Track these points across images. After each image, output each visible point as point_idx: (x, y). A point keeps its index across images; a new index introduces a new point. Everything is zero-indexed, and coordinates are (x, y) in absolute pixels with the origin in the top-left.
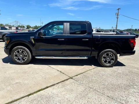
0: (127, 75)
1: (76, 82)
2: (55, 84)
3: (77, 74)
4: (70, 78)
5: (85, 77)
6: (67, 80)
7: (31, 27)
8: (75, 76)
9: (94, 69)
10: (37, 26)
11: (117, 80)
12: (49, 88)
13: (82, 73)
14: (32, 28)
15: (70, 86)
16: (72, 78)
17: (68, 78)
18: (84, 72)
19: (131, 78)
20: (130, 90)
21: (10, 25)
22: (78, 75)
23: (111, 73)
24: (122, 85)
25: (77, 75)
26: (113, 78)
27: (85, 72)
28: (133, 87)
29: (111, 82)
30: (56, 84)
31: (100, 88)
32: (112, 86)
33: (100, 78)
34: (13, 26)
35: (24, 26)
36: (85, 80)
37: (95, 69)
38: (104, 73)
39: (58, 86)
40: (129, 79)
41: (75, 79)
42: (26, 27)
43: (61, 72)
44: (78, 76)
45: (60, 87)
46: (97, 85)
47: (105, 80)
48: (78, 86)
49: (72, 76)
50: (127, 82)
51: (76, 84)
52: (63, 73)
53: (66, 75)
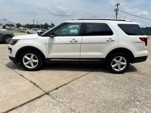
0: (126, 83)
1: (53, 100)
2: (16, 108)
3: (58, 87)
4: (45, 94)
5: (68, 90)
8: (54, 90)
9: (83, 76)
10: (29, 24)
11: (112, 93)
13: (65, 85)
15: (40, 110)
16: (48, 94)
17: (43, 94)
18: (68, 83)
19: (132, 88)
20: (130, 109)
22: (60, 87)
23: (105, 82)
24: (120, 101)
25: (57, 89)
26: (108, 89)
27: (70, 82)
28: (135, 104)
29: (104, 96)
31: (86, 110)
32: (105, 105)
33: (89, 92)
35: (14, 24)
36: (67, 96)
38: (95, 82)
39: (21, 110)
40: (129, 90)
41: (53, 96)
42: (16, 26)
43: (34, 84)
44: (59, 89)
46: (83, 104)
47: (96, 95)
48: (53, 107)
49: (50, 90)
50: (126, 95)
51: (51, 105)
52: (38, 86)
53: (41, 89)
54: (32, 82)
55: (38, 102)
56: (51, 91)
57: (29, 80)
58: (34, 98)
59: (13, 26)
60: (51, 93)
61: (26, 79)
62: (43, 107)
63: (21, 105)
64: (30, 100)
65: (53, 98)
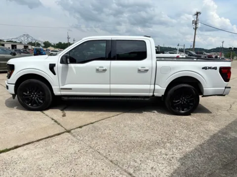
2: (33, 142)
4: (65, 132)
6: (59, 134)
7: (52, 44)
8: (77, 128)
12: (19, 148)
13: (91, 123)
14: (52, 46)
15: (57, 145)
16: (69, 131)
17: (63, 131)
18: (96, 122)
21: (15, 42)
22: (84, 126)
25: (80, 127)
30: (36, 141)
34: (21, 43)
35: (40, 43)
37: (118, 116)
39: (37, 144)
41: (74, 134)
42: (43, 45)
43: (56, 121)
45: (39, 146)
47: (123, 135)
48: (71, 144)
51: (70, 142)
52: (59, 124)
53: (62, 126)
54: (53, 119)
55: (57, 138)
56: (73, 129)
57: (50, 118)
58: (53, 134)
59: (38, 45)
60: (72, 131)
61: (47, 115)
62: (61, 143)
63: (38, 141)
64: (47, 136)
65: (74, 136)
